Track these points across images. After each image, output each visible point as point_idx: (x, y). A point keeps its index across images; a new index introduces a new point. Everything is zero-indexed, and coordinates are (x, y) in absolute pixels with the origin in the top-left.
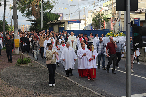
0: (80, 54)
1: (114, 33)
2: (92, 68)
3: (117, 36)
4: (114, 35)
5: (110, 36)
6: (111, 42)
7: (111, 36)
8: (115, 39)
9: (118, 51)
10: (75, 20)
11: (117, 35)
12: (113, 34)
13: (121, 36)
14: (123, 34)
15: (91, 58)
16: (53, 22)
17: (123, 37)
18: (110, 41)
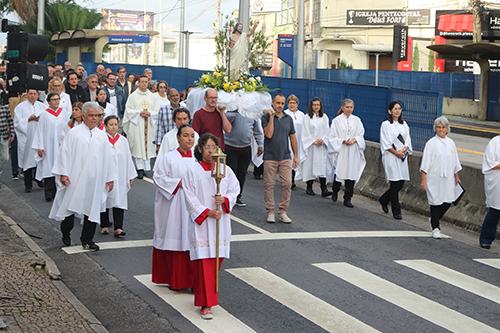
0: (167, 179)
1: (226, 78)
2: (213, 256)
3: (237, 90)
4: (226, 86)
5: (209, 85)
6: (211, 107)
7: (213, 87)
8: (224, 99)
9: (242, 143)
10: (131, 34)
11: (235, 87)
12: (223, 81)
13: (248, 90)
14: (258, 83)
15: (207, 210)
16: (64, 34)
17: (257, 94)
18: (207, 104)
